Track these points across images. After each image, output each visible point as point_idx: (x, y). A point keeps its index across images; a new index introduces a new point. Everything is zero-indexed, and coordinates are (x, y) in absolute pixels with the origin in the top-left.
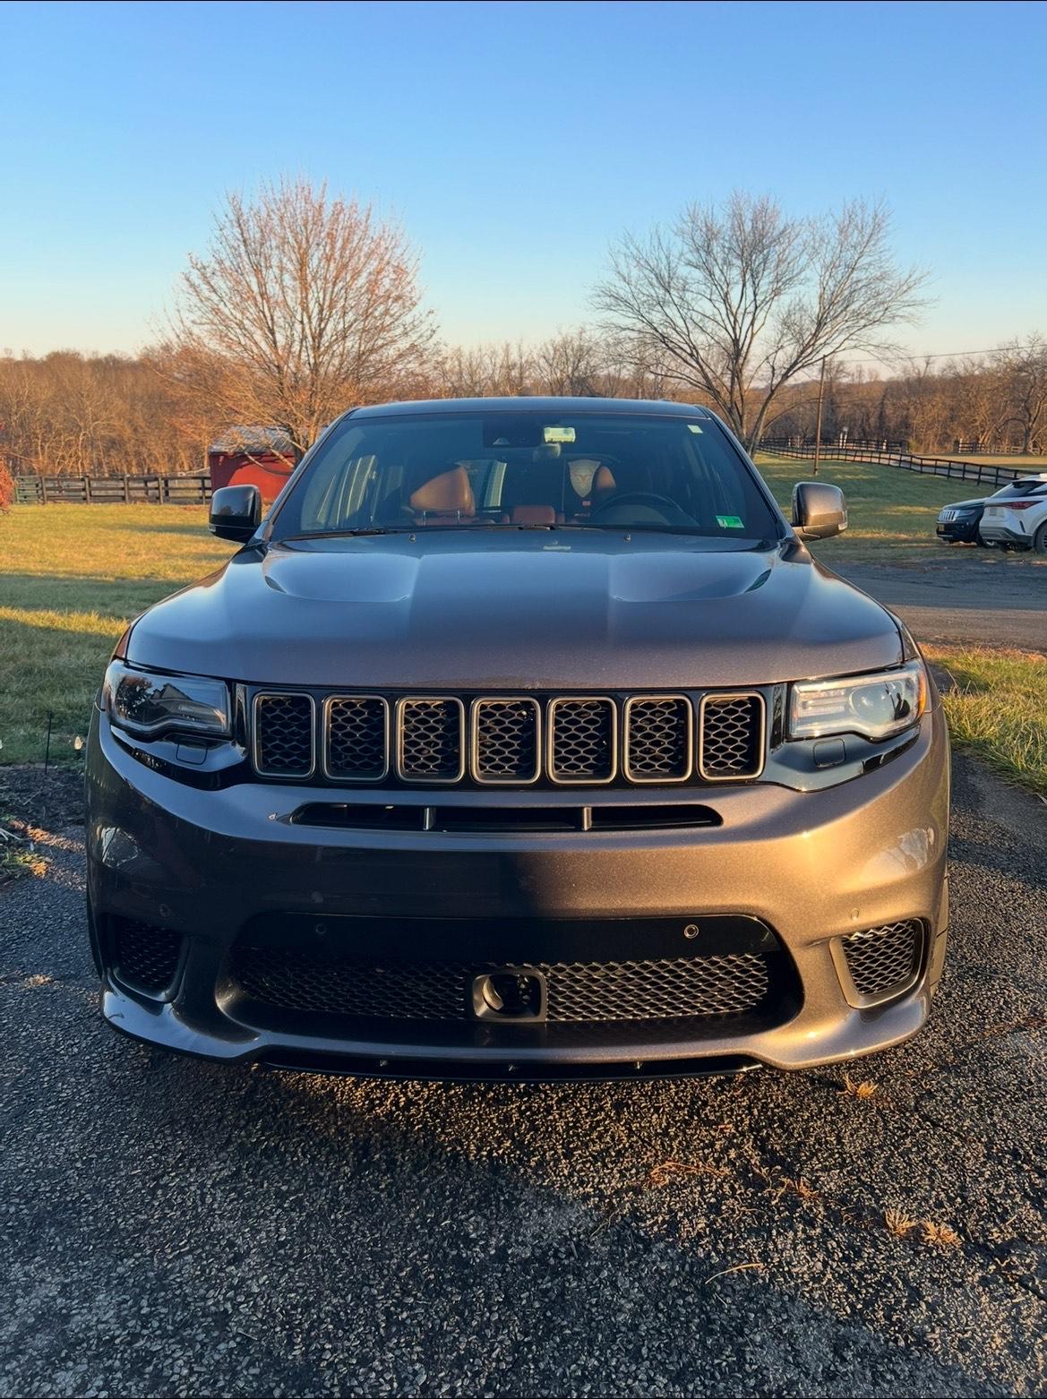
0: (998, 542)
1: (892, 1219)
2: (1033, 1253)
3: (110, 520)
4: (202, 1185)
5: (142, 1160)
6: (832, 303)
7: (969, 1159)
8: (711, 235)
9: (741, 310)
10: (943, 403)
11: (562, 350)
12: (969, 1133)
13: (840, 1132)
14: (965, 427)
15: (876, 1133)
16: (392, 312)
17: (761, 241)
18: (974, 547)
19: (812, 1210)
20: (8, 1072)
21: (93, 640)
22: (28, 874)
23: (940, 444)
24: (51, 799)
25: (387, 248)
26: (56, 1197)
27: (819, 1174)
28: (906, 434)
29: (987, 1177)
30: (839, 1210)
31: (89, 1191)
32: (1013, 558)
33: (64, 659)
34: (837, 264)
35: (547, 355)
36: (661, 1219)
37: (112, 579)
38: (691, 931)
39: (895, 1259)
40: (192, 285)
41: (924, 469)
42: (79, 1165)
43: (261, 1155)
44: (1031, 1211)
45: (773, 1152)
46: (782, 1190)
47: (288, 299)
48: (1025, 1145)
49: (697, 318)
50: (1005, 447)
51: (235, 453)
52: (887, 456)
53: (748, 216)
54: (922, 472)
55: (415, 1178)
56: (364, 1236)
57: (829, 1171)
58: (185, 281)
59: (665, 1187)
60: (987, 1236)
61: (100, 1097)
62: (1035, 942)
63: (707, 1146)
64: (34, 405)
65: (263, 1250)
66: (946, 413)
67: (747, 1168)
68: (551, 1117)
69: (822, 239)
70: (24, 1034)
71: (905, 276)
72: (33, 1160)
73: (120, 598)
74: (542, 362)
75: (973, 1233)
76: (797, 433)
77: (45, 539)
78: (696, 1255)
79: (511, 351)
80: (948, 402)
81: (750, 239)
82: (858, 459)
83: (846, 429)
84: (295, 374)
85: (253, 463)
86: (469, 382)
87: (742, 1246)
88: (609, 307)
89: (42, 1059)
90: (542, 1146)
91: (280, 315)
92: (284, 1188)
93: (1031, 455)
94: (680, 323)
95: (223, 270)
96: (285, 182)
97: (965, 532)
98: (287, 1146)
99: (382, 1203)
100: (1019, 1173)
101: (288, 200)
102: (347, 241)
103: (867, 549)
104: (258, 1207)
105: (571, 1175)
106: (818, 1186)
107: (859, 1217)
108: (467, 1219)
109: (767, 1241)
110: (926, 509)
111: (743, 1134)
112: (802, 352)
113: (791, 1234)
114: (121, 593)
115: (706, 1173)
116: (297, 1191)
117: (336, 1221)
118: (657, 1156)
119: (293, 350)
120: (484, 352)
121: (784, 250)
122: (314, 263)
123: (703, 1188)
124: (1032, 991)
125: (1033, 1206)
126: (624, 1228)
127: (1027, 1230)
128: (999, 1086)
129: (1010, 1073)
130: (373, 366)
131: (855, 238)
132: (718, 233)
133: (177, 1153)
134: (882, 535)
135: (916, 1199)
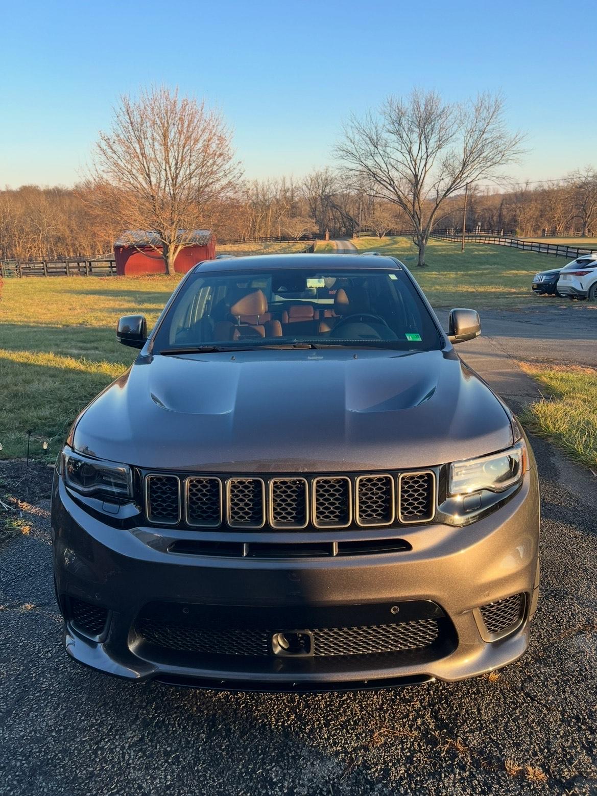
0: (568, 295)
1: (509, 765)
2: (587, 785)
3: (59, 287)
4: (123, 748)
5: (89, 730)
6: (471, 153)
7: (551, 723)
8: (401, 114)
9: (419, 157)
10: (536, 208)
11: (316, 180)
12: (552, 704)
13: (479, 706)
14: (548, 221)
15: (499, 706)
16: (217, 163)
17: (430, 117)
18: (553, 297)
19: (464, 760)
20: (12, 671)
21: (51, 372)
22: (20, 533)
23: (535, 231)
24: (31, 482)
25: (213, 126)
26: (42, 756)
27: (468, 735)
28: (515, 225)
29: (562, 734)
30: (479, 759)
31: (60, 752)
32: (577, 305)
33: (35, 386)
34: (474, 129)
35: (307, 183)
36: (379, 767)
37: (61, 326)
38: (395, 610)
39: (510, 792)
40: (102, 150)
41: (525, 248)
42: (54, 734)
43: (155, 726)
44: (586, 757)
45: (442, 720)
46: (447, 746)
47: (158, 157)
48: (583, 712)
49: (393, 162)
50: (571, 232)
51: (129, 246)
52: (504, 240)
53: (422, 103)
54: (524, 249)
55: (241, 741)
56: (214, 781)
57: (473, 733)
58: (98, 148)
59: (382, 746)
60: (561, 774)
61: (65, 687)
62: (589, 572)
63: (405, 717)
64: (13, 217)
65: (158, 791)
66: (538, 213)
67: (427, 731)
68: (317, 699)
69: (465, 115)
70: (21, 644)
71: (513, 136)
72: (28, 731)
73: (65, 340)
74: (304, 187)
75: (553, 772)
76: (452, 226)
77: (22, 300)
78: (400, 792)
79: (286, 181)
80: (539, 206)
81: (424, 116)
82: (487, 242)
83: (480, 224)
84: (162, 200)
85: (139, 252)
86: (262, 199)
87: (425, 785)
88: (342, 157)
89: (31, 661)
90: (312, 719)
91: (153, 166)
92: (169, 749)
93: (586, 237)
94: (384, 166)
95: (120, 140)
96: (154, 89)
97: (549, 288)
98: (169, 719)
99: (223, 759)
100: (579, 732)
101: (156, 99)
102: (190, 122)
103: (492, 298)
104: (154, 762)
105: (329, 738)
106: (467, 743)
107: (490, 764)
108: (271, 769)
109: (439, 781)
110: (526, 272)
111: (425, 708)
112: (454, 182)
113: (452, 776)
114: (66, 337)
115: (404, 735)
116: (176, 751)
117: (198, 771)
118: (377, 724)
119: (161, 186)
120: (270, 182)
121: (443, 122)
122: (172, 135)
123: (403, 746)
124: (587, 606)
125: (588, 754)
126: (358, 774)
127: (584, 770)
128: (568, 672)
129: (575, 663)
130: (207, 194)
131: (484, 114)
132: (405, 112)
133: (109, 726)
134: (501, 289)
135: (522, 750)
